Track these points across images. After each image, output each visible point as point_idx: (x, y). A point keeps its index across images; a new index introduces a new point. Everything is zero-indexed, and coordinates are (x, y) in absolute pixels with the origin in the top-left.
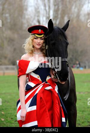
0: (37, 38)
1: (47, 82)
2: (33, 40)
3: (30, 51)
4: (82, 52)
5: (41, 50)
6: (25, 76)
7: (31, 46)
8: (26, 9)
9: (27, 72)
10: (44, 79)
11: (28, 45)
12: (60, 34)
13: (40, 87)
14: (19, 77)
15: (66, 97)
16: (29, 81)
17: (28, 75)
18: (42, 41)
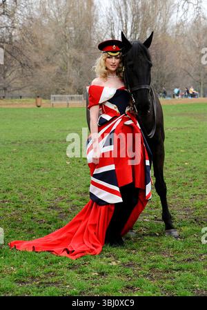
0: (111, 57)
1: (126, 115)
2: (105, 60)
3: (103, 75)
4: (169, 76)
5: (117, 72)
6: (98, 106)
7: (104, 68)
8: (96, 21)
9: (100, 102)
10: (122, 111)
11: (100, 67)
12: (141, 52)
13: (118, 121)
14: (89, 108)
15: (152, 134)
16: (103, 113)
17: (101, 105)
18: (117, 61)
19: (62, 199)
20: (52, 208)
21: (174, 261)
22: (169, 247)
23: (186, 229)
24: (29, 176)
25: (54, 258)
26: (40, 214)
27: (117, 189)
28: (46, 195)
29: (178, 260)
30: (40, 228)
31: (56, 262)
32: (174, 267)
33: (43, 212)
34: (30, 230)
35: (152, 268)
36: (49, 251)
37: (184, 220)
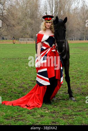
19: (24, 83)
20: (20, 87)
21: (73, 111)
22: (71, 105)
23: (78, 97)
24: (10, 73)
25: (21, 109)
26: (15, 90)
27: (48, 79)
28: (18, 81)
29: (75, 111)
30: (15, 96)
31: (22, 111)
32: (73, 113)
33: (16, 89)
34: (11, 96)
35: (64, 114)
36: (19, 106)
37: (77, 93)
